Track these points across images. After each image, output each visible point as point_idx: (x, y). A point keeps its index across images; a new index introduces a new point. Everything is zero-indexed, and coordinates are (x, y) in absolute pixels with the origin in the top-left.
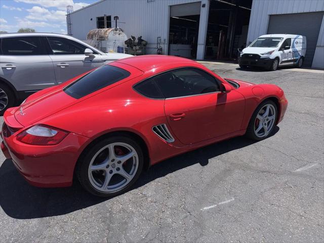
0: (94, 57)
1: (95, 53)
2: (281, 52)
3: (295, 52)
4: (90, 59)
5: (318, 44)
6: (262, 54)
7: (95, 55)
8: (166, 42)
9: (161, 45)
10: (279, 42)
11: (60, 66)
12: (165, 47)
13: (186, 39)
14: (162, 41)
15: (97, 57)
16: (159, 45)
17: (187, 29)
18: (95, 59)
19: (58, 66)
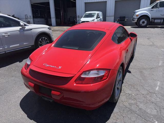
0: (25, 27)
1: (25, 25)
2: (97, 19)
3: (101, 19)
4: (23, 29)
5: (107, 16)
6: (91, 21)
7: (26, 27)
8: (31, 18)
9: (28, 20)
10: (95, 15)
11: (4, 36)
12: (31, 20)
13: (40, 15)
14: (29, 17)
15: (27, 28)
16: (27, 19)
17: (39, 10)
18: (25, 29)
19: (3, 36)
